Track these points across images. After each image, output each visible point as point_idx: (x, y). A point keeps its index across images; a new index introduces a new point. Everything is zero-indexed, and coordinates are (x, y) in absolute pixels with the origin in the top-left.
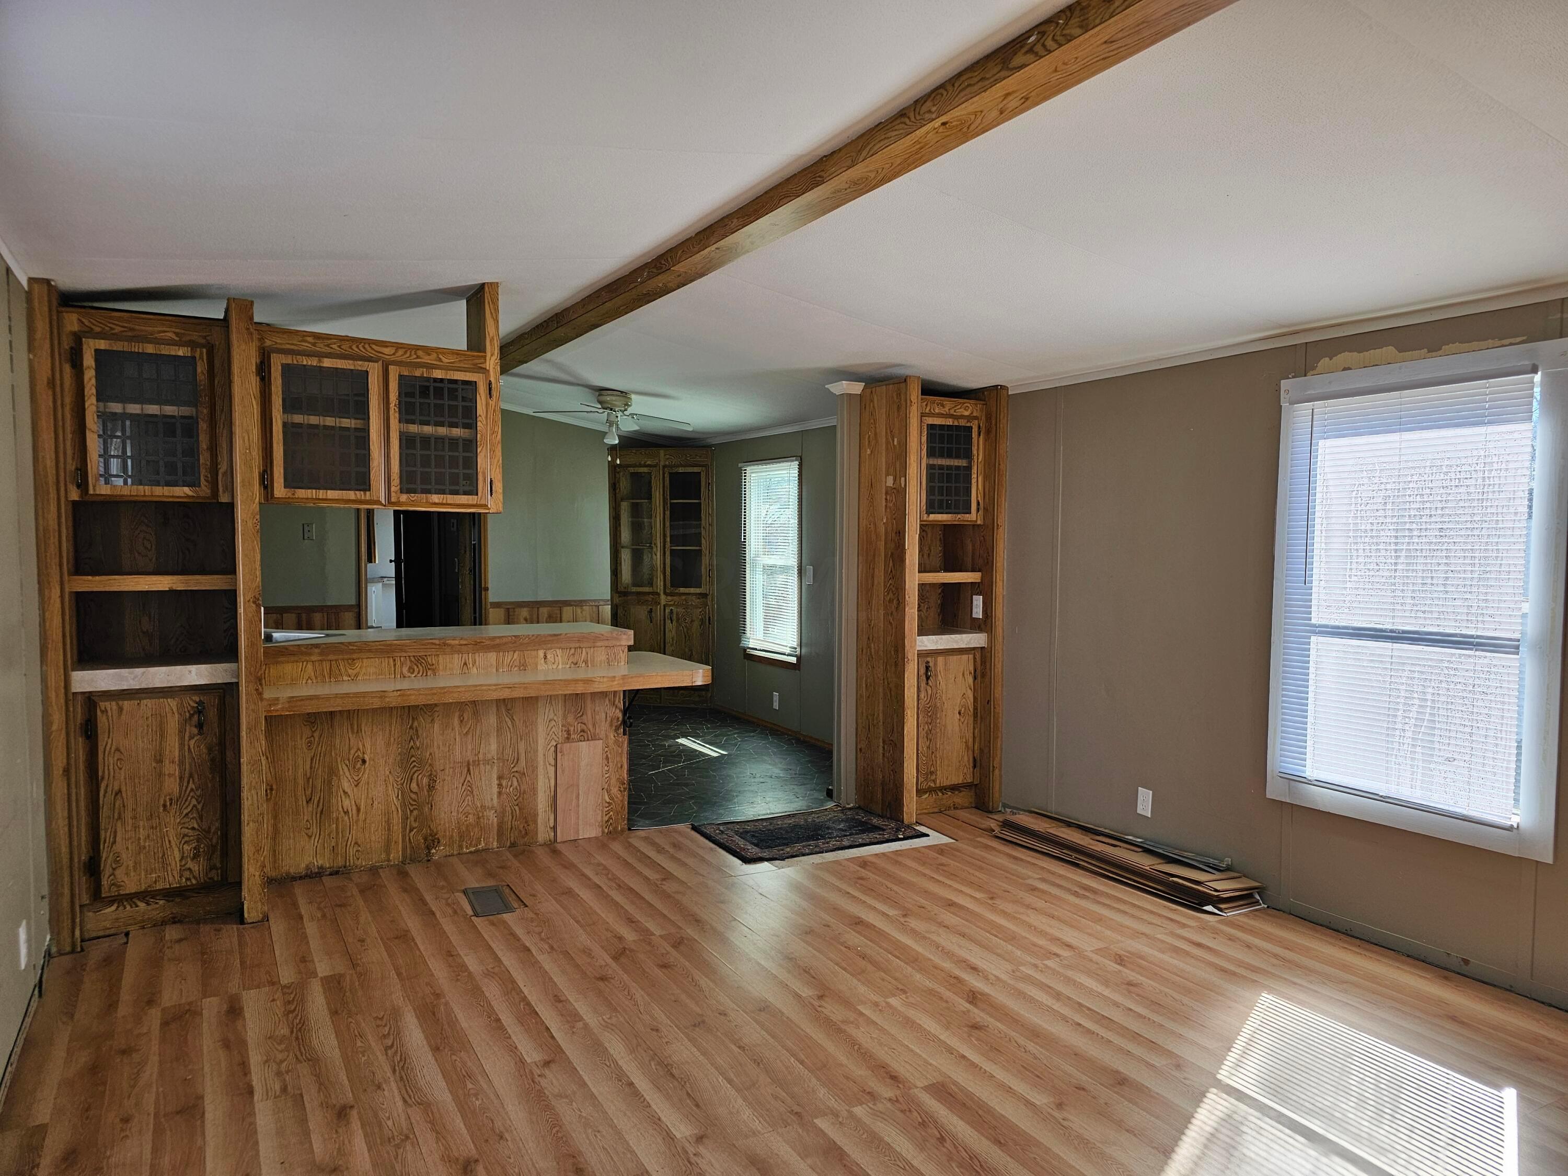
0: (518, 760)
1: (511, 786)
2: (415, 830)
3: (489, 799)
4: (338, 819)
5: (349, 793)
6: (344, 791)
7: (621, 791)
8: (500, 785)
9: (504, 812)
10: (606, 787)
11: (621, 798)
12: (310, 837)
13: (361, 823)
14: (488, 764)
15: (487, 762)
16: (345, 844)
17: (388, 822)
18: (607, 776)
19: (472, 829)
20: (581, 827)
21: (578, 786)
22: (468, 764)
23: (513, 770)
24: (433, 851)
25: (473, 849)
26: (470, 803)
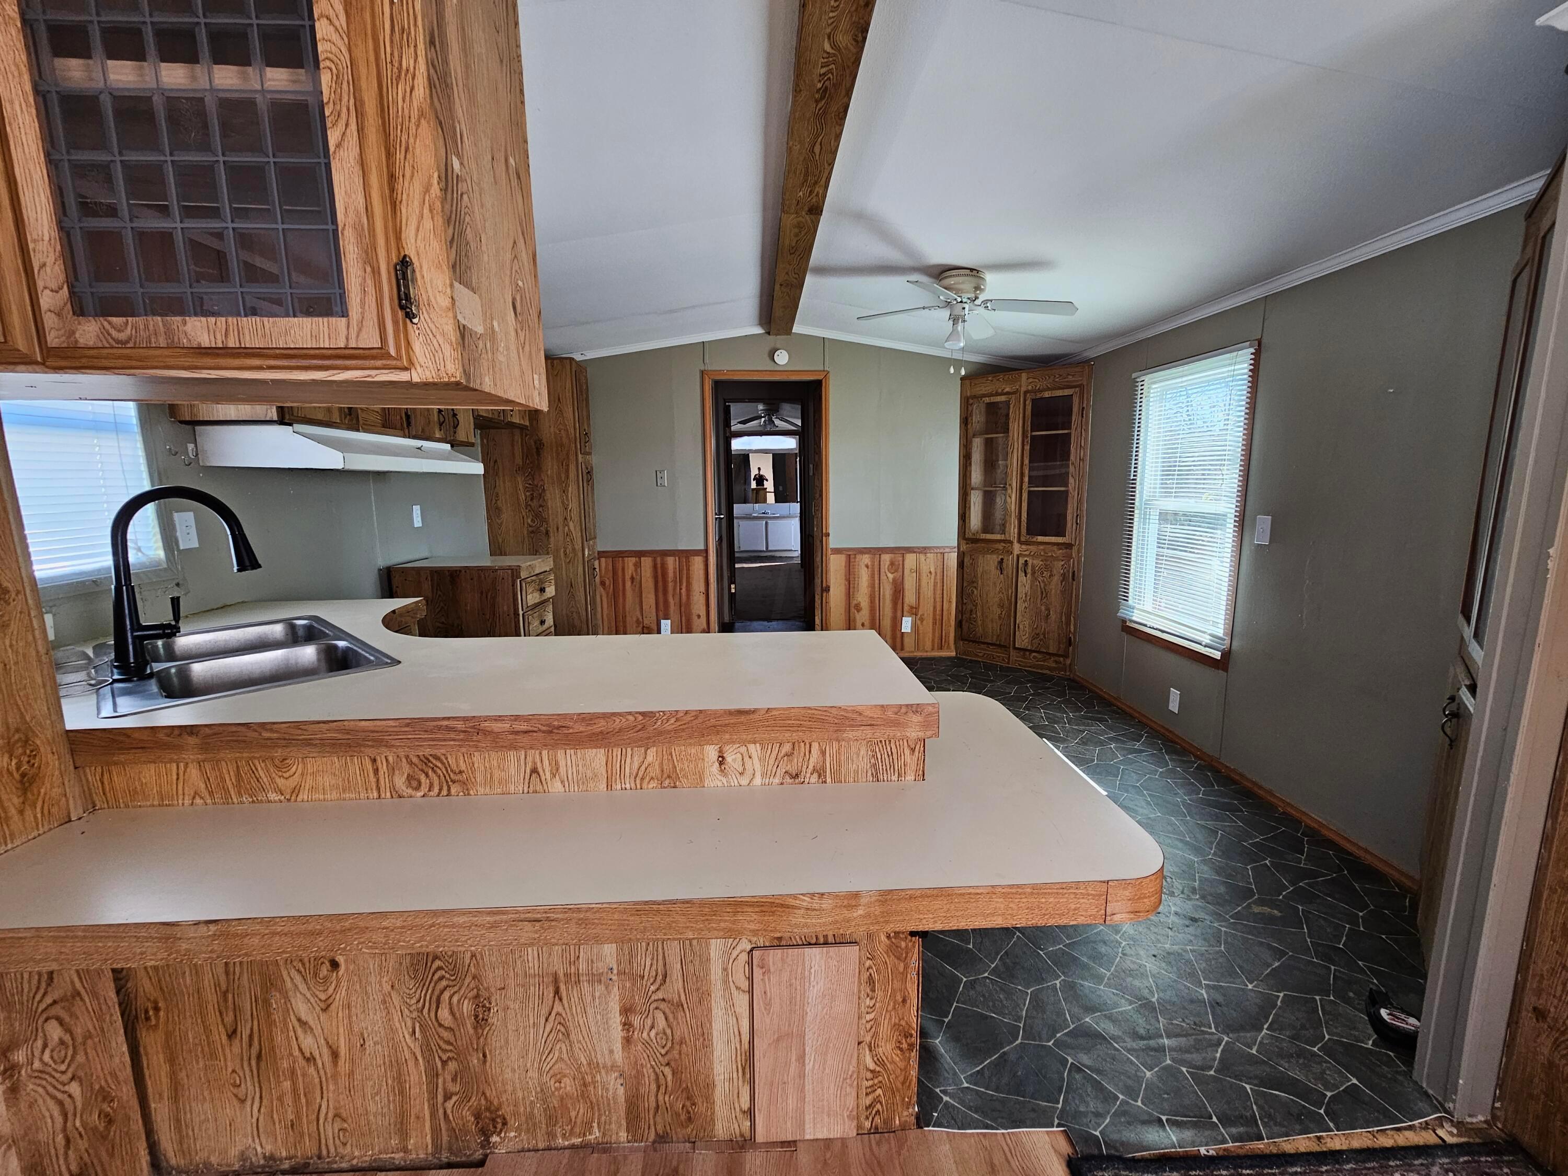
0: (665, 976)
1: (652, 1027)
2: (454, 1098)
3: (606, 1052)
4: (293, 1072)
5: (311, 1023)
6: (299, 1020)
7: (901, 1050)
8: (627, 1025)
9: (639, 1075)
10: (868, 1039)
11: (901, 1065)
12: (242, 1101)
13: (343, 1081)
14: (600, 981)
15: (596, 978)
16: (314, 1117)
17: (400, 1079)
18: (869, 1017)
19: (573, 1104)
20: (808, 1118)
21: (802, 1036)
22: (556, 981)
23: (654, 997)
24: (495, 1139)
25: (577, 1141)
26: (565, 1056)
